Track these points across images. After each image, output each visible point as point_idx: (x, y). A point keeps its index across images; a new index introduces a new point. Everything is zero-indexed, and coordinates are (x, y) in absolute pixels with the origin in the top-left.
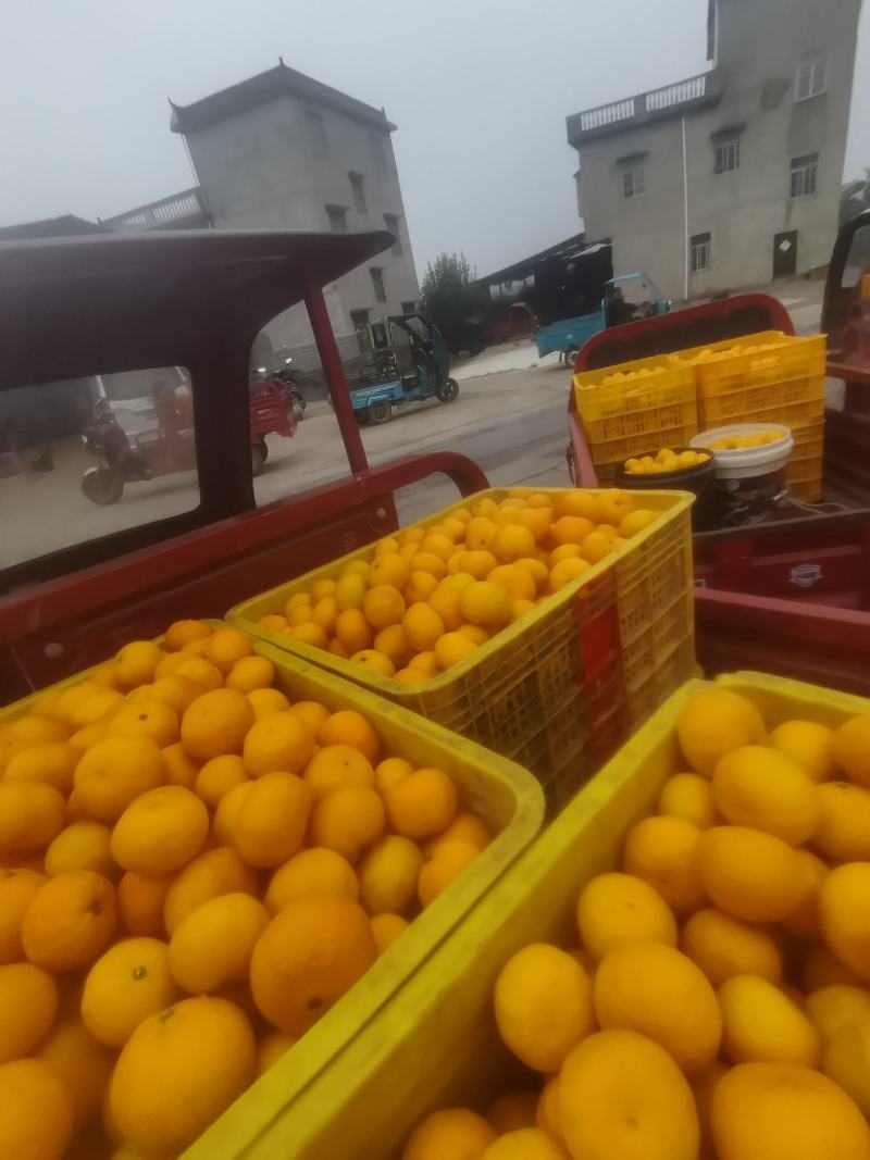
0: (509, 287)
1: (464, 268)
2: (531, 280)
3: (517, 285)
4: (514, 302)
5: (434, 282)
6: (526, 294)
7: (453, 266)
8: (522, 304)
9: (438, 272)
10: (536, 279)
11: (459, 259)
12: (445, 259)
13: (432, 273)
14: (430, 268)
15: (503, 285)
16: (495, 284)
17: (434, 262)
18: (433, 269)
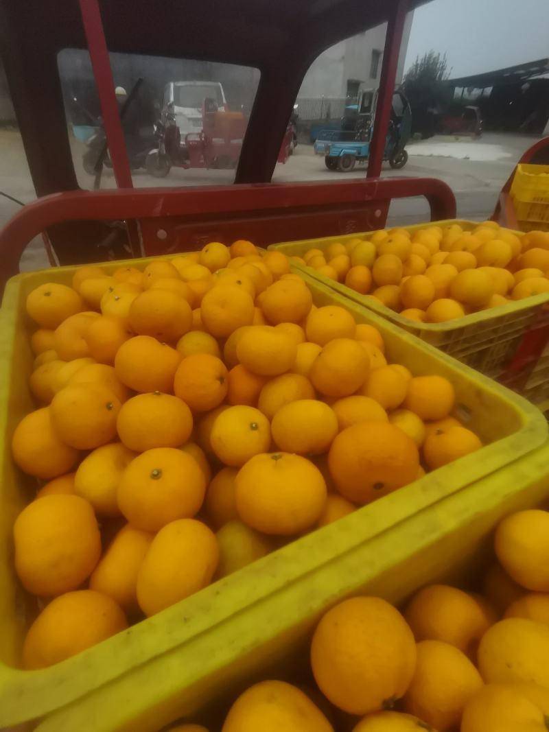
0: (470, 92)
1: (443, 67)
2: (489, 90)
3: (476, 92)
4: (470, 105)
5: (416, 72)
6: (481, 101)
7: (435, 63)
8: (475, 108)
9: (422, 64)
10: (492, 91)
11: (441, 59)
12: (430, 56)
13: (417, 65)
14: (417, 61)
15: (466, 89)
16: (460, 86)
17: (422, 56)
18: (419, 62)
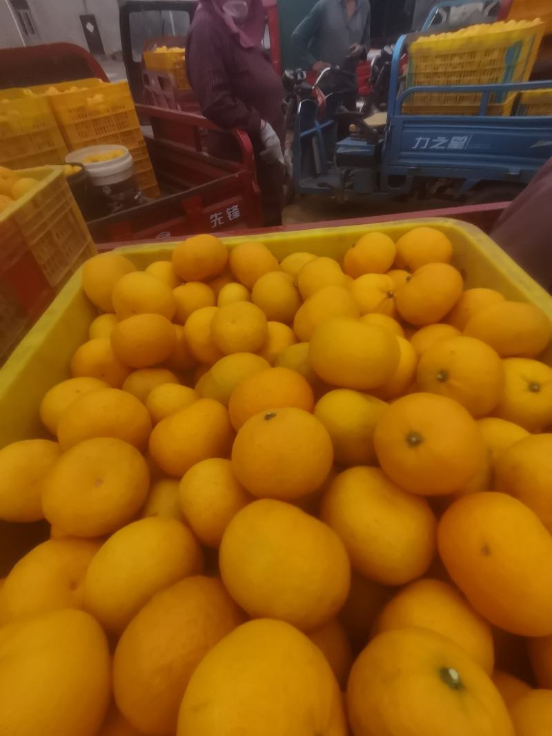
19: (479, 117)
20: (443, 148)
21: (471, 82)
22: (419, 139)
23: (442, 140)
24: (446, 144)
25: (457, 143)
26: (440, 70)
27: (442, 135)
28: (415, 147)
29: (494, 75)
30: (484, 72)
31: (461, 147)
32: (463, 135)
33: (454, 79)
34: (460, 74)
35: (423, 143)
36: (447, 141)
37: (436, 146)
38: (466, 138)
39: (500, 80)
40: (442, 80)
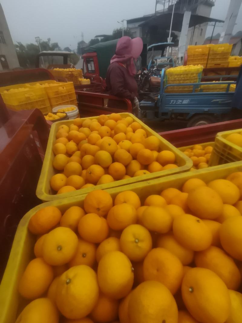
19: (193, 93)
20: (181, 103)
21: (188, 82)
22: (172, 101)
23: (180, 101)
24: (182, 102)
25: (185, 102)
26: (177, 79)
27: (180, 99)
28: (171, 103)
29: (195, 80)
30: (192, 80)
31: (187, 103)
32: (187, 99)
33: (181, 82)
34: (184, 80)
35: (173, 102)
36: (182, 101)
37: (178, 103)
38: (188, 100)
39: (197, 82)
40: (178, 82)
